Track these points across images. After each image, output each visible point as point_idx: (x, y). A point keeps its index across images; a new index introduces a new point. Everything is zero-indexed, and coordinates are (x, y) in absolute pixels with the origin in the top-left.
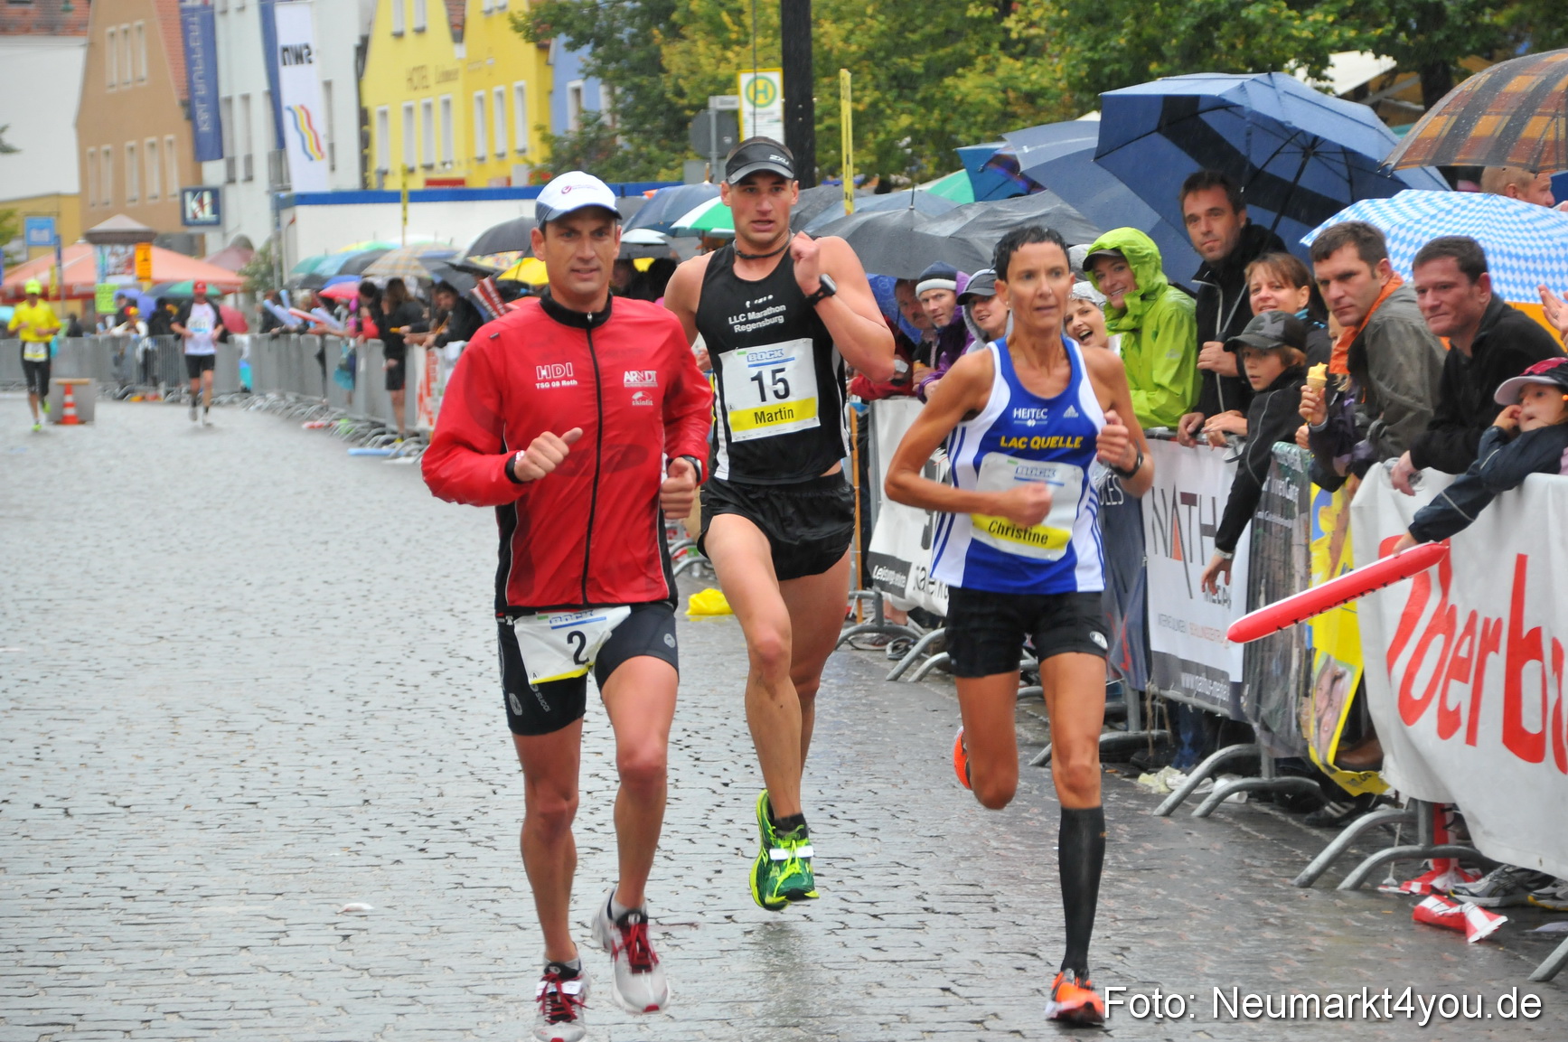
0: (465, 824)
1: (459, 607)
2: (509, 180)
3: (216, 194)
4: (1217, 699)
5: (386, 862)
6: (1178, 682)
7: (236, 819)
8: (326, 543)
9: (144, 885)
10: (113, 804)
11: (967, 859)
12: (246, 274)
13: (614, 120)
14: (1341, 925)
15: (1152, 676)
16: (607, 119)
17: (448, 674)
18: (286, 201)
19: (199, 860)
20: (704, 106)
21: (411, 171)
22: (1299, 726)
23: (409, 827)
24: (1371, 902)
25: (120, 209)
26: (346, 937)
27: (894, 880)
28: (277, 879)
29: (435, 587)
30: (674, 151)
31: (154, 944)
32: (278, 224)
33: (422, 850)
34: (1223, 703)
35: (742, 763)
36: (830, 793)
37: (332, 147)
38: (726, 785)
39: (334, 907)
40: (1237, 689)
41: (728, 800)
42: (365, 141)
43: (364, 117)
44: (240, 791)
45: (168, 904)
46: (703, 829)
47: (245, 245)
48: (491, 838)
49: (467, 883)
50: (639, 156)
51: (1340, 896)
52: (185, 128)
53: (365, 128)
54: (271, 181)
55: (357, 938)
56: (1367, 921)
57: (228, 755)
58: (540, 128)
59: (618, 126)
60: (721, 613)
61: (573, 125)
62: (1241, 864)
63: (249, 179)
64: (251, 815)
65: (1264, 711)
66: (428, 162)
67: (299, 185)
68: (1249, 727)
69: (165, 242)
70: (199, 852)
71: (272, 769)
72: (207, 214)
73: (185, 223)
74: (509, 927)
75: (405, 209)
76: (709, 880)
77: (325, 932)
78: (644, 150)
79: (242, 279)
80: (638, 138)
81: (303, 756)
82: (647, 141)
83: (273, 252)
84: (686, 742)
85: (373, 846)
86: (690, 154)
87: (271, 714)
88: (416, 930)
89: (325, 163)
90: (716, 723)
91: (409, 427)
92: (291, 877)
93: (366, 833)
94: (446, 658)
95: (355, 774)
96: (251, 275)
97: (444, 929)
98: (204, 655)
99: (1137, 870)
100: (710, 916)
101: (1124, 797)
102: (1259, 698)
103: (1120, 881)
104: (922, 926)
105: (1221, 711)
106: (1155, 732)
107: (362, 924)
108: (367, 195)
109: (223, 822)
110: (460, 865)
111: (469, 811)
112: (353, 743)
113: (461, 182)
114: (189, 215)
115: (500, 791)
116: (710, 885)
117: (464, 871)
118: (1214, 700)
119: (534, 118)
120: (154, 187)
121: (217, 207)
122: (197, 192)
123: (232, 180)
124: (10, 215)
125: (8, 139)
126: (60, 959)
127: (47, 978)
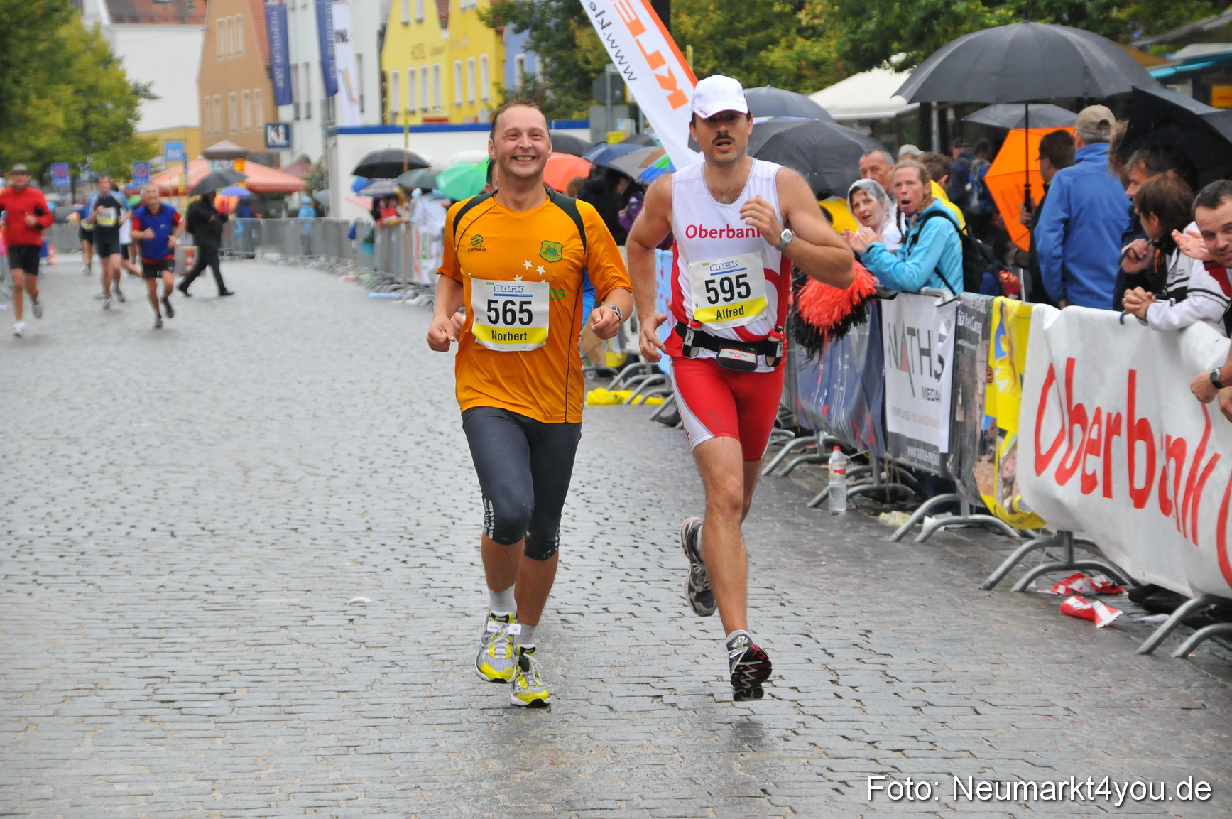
0: (433, 545)
1: (436, 398)
2: (476, 119)
3: (288, 128)
4: (931, 463)
5: (380, 570)
6: (905, 452)
7: (283, 540)
8: (351, 356)
9: (220, 584)
10: (203, 529)
11: (766, 570)
12: (306, 179)
13: (545, 80)
14: (1012, 616)
15: (889, 448)
16: (540, 79)
17: (426, 444)
18: (333, 132)
19: (257, 567)
20: (602, 71)
21: (413, 113)
23: (396, 546)
24: (1032, 600)
25: (224, 136)
26: (351, 620)
28: (308, 581)
29: (421, 386)
30: (584, 99)
31: (225, 624)
32: (326, 147)
33: (404, 562)
34: (935, 467)
35: (618, 504)
37: (362, 97)
38: (607, 519)
39: (345, 600)
40: (944, 457)
41: (608, 530)
42: (384, 93)
43: (383, 78)
44: (286, 521)
45: (235, 597)
46: (591, 549)
47: (306, 161)
48: (450, 554)
49: (433, 584)
50: (560, 103)
51: (1012, 595)
52: (267, 84)
53: (384, 84)
54: (325, 118)
55: (358, 621)
56: (1028, 613)
57: (279, 497)
58: (496, 84)
59: (547, 82)
60: (607, 404)
61: (518, 83)
62: (946, 575)
63: (309, 117)
64: (294, 537)
65: (964, 472)
66: (424, 106)
67: (343, 120)
68: (954, 483)
69: (255, 159)
70: (258, 561)
71: (308, 506)
72: (281, 140)
73: (268, 146)
74: (459, 615)
75: (406, 137)
76: (593, 584)
77: (337, 617)
78: (564, 98)
79: (303, 183)
80: (560, 91)
81: (328, 498)
82: (566, 93)
83: (323, 165)
84: (581, 490)
85: (373, 559)
86: (593, 102)
87: (310, 470)
88: (398, 616)
89: (357, 107)
90: (601, 477)
91: (409, 280)
92: (317, 579)
93: (368, 550)
94: (425, 433)
95: (362, 511)
96: (309, 179)
97: (416, 615)
98: (267, 430)
100: (593, 608)
101: (869, 529)
102: (959, 464)
103: (865, 585)
105: (934, 472)
107: (363, 612)
108: (385, 128)
109: (274, 542)
110: (430, 573)
111: (436, 536)
112: (362, 490)
113: (445, 120)
114: (270, 141)
115: (457, 521)
116: (593, 587)
117: (431, 577)
118: (929, 465)
119: (493, 77)
120: (248, 123)
121: (288, 136)
122: (275, 126)
123: (297, 118)
124: (154, 140)
125: (154, 90)
126: (162, 633)
127: (153, 646)
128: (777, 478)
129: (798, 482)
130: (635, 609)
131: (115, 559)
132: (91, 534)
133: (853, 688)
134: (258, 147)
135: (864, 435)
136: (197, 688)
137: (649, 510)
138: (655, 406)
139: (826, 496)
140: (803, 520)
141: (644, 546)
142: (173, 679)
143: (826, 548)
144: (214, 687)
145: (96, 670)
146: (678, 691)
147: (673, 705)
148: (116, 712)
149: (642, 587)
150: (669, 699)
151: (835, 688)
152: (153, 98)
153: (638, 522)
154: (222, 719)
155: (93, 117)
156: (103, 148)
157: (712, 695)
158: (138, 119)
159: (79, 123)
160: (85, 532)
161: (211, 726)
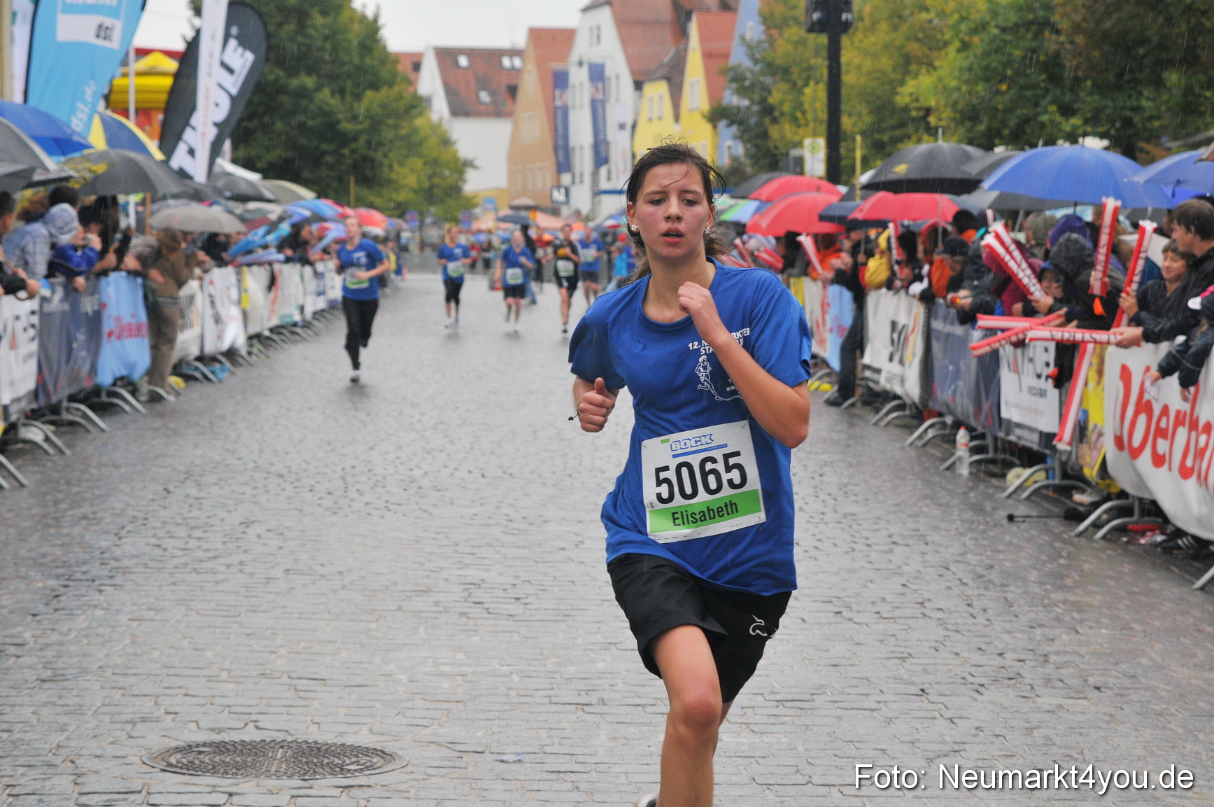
3: (567, 189)
4: (1032, 441)
6: (1014, 432)
7: (561, 483)
9: (517, 514)
10: (505, 473)
13: (746, 160)
14: (1097, 557)
15: (1001, 430)
16: (742, 159)
18: (597, 193)
19: (543, 503)
20: (787, 154)
22: (1077, 458)
24: (1111, 545)
25: (524, 193)
27: (875, 527)
32: (593, 203)
36: (845, 480)
44: (564, 469)
45: (527, 524)
47: (578, 211)
51: (1094, 542)
52: (553, 158)
54: (592, 183)
56: (1110, 556)
63: (581, 182)
64: (569, 481)
67: (604, 185)
69: (544, 210)
70: (543, 498)
72: (563, 198)
73: (553, 202)
83: (590, 215)
99: (995, 526)
101: (987, 487)
104: (891, 551)
106: (1002, 456)
109: (555, 484)
114: (555, 198)
118: (1032, 442)
120: (539, 186)
121: (567, 194)
122: (558, 187)
123: (573, 182)
124: (475, 197)
125: (477, 163)
126: (475, 550)
127: (468, 560)
128: (917, 447)
129: (933, 451)
130: (818, 544)
131: (442, 493)
132: (426, 473)
133: (984, 610)
134: (547, 203)
135: (982, 418)
136: (500, 593)
137: (825, 469)
138: (825, 392)
139: (953, 464)
140: (937, 479)
141: (822, 496)
142: (483, 586)
143: (956, 501)
144: (513, 593)
145: (428, 577)
146: (855, 608)
147: (850, 619)
148: (441, 609)
149: (822, 527)
150: (846, 614)
151: (970, 609)
152: (475, 168)
153: (818, 478)
154: (517, 618)
155: (436, 180)
156: (442, 202)
157: (878, 613)
158: (465, 181)
159: (426, 184)
160: (421, 472)
161: (510, 623)
